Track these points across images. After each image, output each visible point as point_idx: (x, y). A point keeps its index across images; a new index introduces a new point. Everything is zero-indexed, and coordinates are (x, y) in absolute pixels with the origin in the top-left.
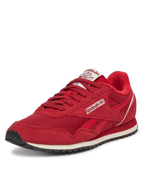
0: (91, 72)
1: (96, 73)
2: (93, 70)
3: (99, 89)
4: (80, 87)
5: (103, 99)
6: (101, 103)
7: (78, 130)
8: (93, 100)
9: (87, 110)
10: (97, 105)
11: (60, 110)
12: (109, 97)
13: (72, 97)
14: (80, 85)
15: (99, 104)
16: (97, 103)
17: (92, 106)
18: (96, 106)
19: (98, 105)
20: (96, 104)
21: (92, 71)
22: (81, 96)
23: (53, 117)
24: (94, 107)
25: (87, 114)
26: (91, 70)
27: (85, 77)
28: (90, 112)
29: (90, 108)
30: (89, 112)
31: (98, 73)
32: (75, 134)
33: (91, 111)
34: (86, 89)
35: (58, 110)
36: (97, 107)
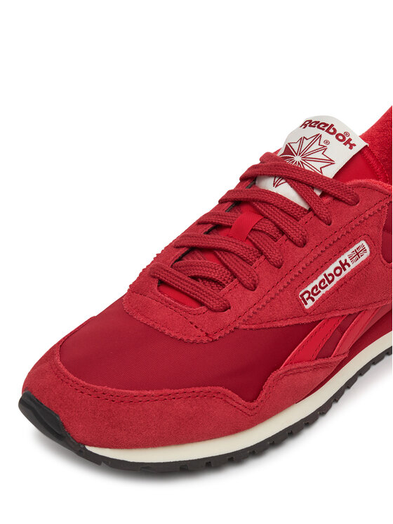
0: (325, 136)
1: (344, 138)
2: (332, 125)
3: (352, 208)
4: (285, 198)
5: (363, 242)
6: (356, 256)
7: (274, 375)
8: (327, 252)
9: (307, 292)
10: (343, 265)
11: (210, 309)
12: (384, 230)
13: (257, 247)
14: (286, 191)
15: (349, 261)
16: (344, 257)
17: (325, 275)
18: (338, 271)
19: (346, 267)
20: (340, 262)
21: (329, 128)
22: (288, 242)
23: (185, 338)
24: (330, 278)
25: (306, 307)
26: (326, 125)
27: (305, 158)
28: (316, 298)
29: (316, 282)
30: (313, 300)
31: (350, 140)
32: (263, 394)
33: (320, 295)
34: (306, 207)
35: (204, 309)
36: (344, 273)
